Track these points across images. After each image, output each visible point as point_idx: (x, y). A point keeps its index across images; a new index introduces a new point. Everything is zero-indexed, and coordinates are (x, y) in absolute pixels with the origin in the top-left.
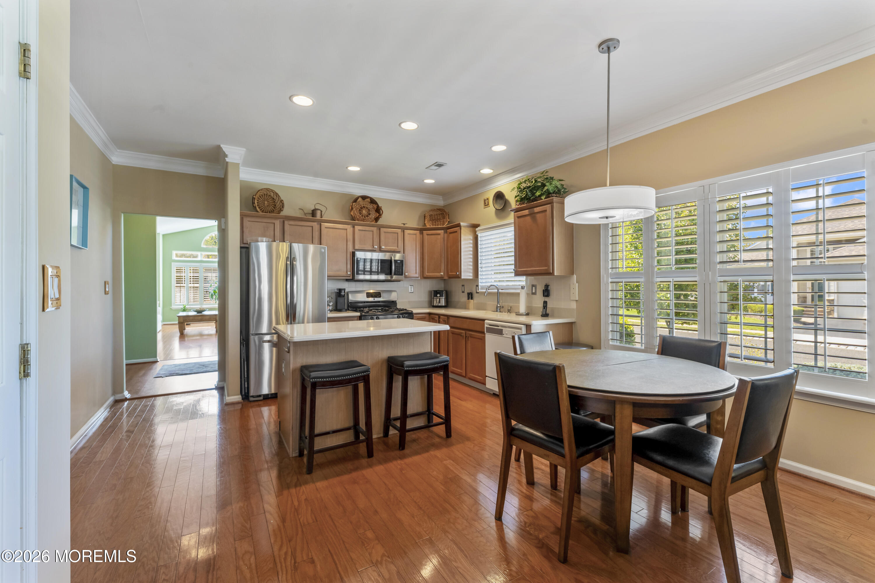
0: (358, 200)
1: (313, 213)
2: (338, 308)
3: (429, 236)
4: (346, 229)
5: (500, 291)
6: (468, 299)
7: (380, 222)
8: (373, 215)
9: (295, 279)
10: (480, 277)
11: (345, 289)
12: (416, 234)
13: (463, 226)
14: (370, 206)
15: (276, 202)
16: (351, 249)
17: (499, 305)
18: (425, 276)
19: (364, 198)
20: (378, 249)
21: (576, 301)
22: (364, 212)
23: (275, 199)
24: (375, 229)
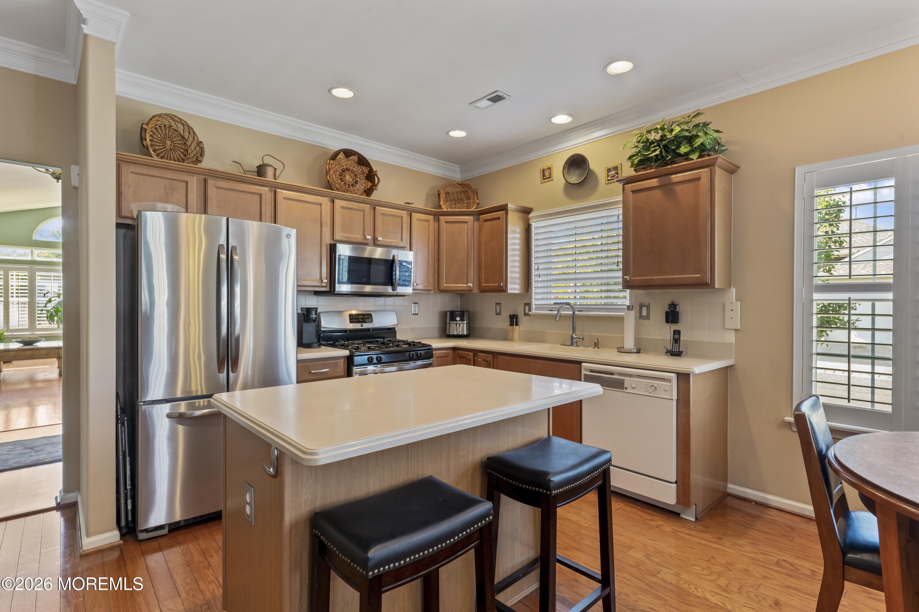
0: (339, 157)
1: (261, 170)
2: (305, 341)
3: (449, 225)
4: (321, 205)
5: (577, 313)
6: (511, 324)
7: (376, 196)
8: (362, 184)
10: (534, 290)
11: (315, 309)
12: (428, 221)
13: (511, 210)
14: (358, 169)
15: (188, 144)
16: (328, 240)
17: (575, 335)
18: (442, 288)
19: (348, 153)
20: (372, 242)
21: (736, 330)
22: (348, 178)
23: (186, 137)
24: (367, 207)
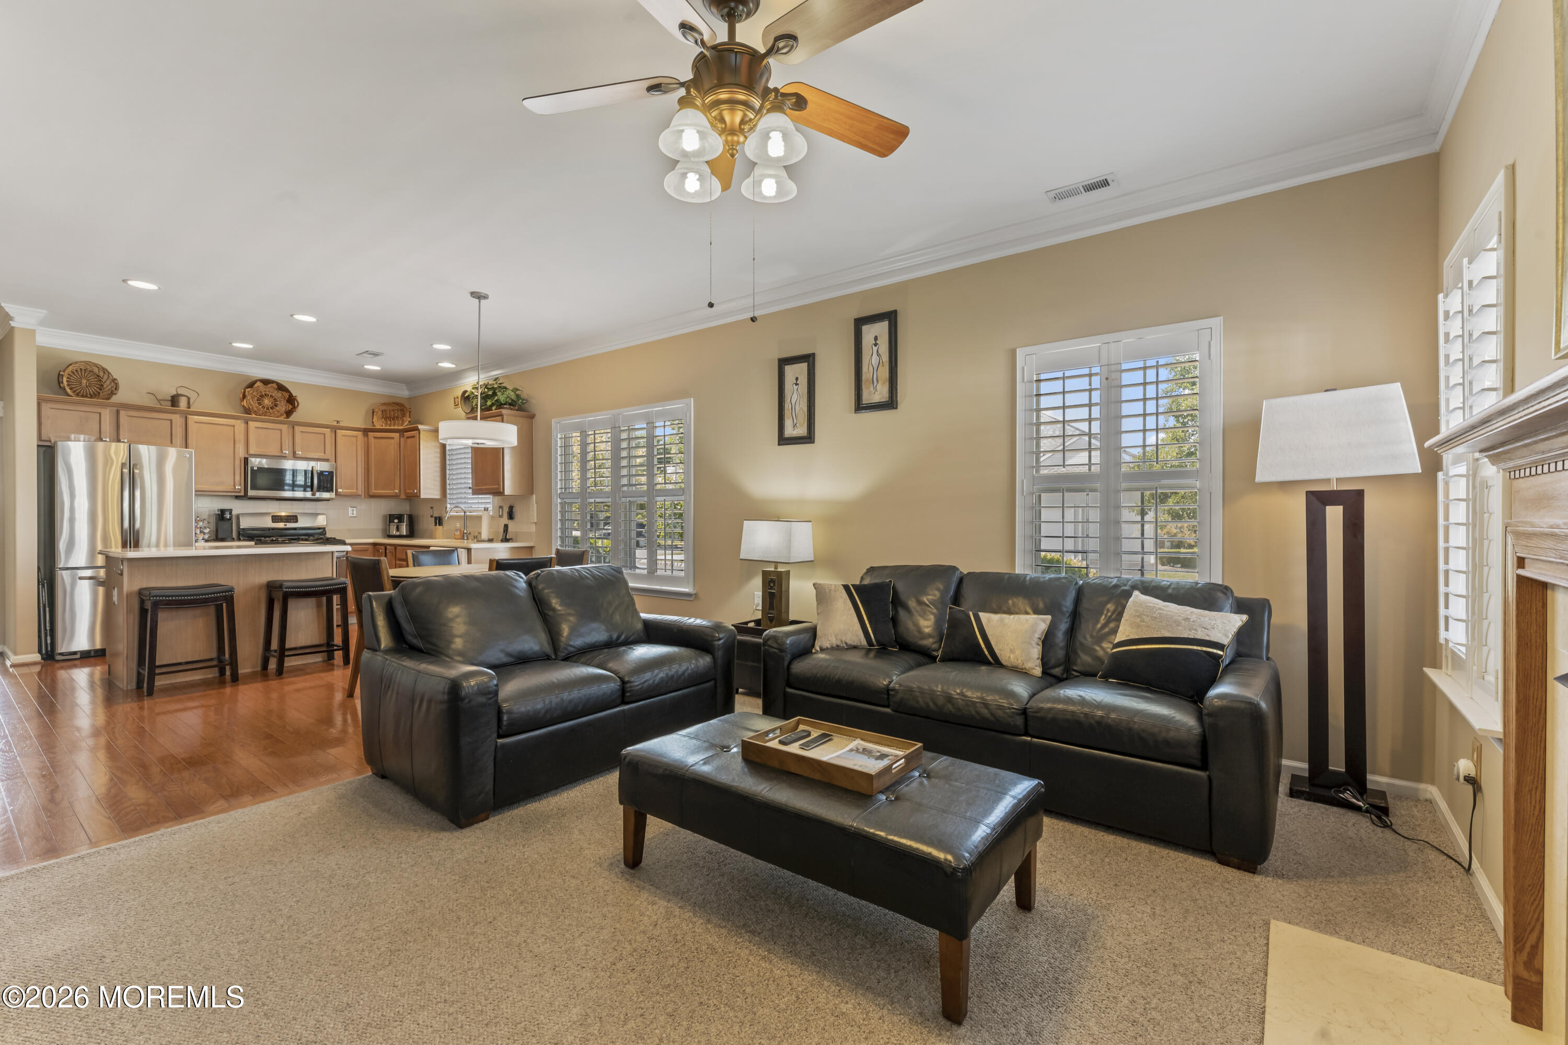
0: (256, 385)
1: (174, 400)
2: (219, 537)
3: (376, 440)
4: (234, 426)
5: (468, 514)
6: (436, 525)
7: (294, 417)
8: (283, 407)
9: (138, 494)
10: (448, 496)
11: (230, 511)
12: (356, 437)
13: (423, 431)
14: (277, 394)
15: (104, 380)
16: (241, 453)
17: (467, 531)
18: (371, 494)
19: (266, 382)
20: (291, 455)
21: (535, 523)
22: (267, 402)
23: (101, 376)
24: (284, 428)
